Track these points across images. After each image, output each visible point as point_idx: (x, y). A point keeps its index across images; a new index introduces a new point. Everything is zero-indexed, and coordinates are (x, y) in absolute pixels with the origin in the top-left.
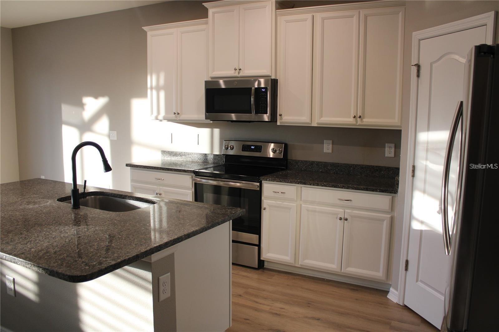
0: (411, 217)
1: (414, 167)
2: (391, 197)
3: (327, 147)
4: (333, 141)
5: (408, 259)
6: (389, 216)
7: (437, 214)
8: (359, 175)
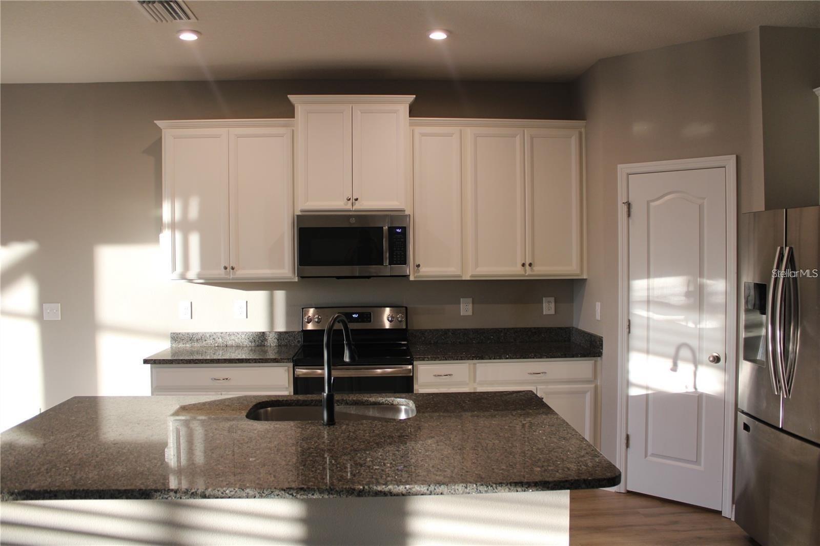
0: (628, 384)
1: (629, 321)
2: (594, 361)
3: (466, 308)
4: (473, 299)
5: (629, 433)
6: (593, 386)
7: (671, 371)
8: (512, 342)
